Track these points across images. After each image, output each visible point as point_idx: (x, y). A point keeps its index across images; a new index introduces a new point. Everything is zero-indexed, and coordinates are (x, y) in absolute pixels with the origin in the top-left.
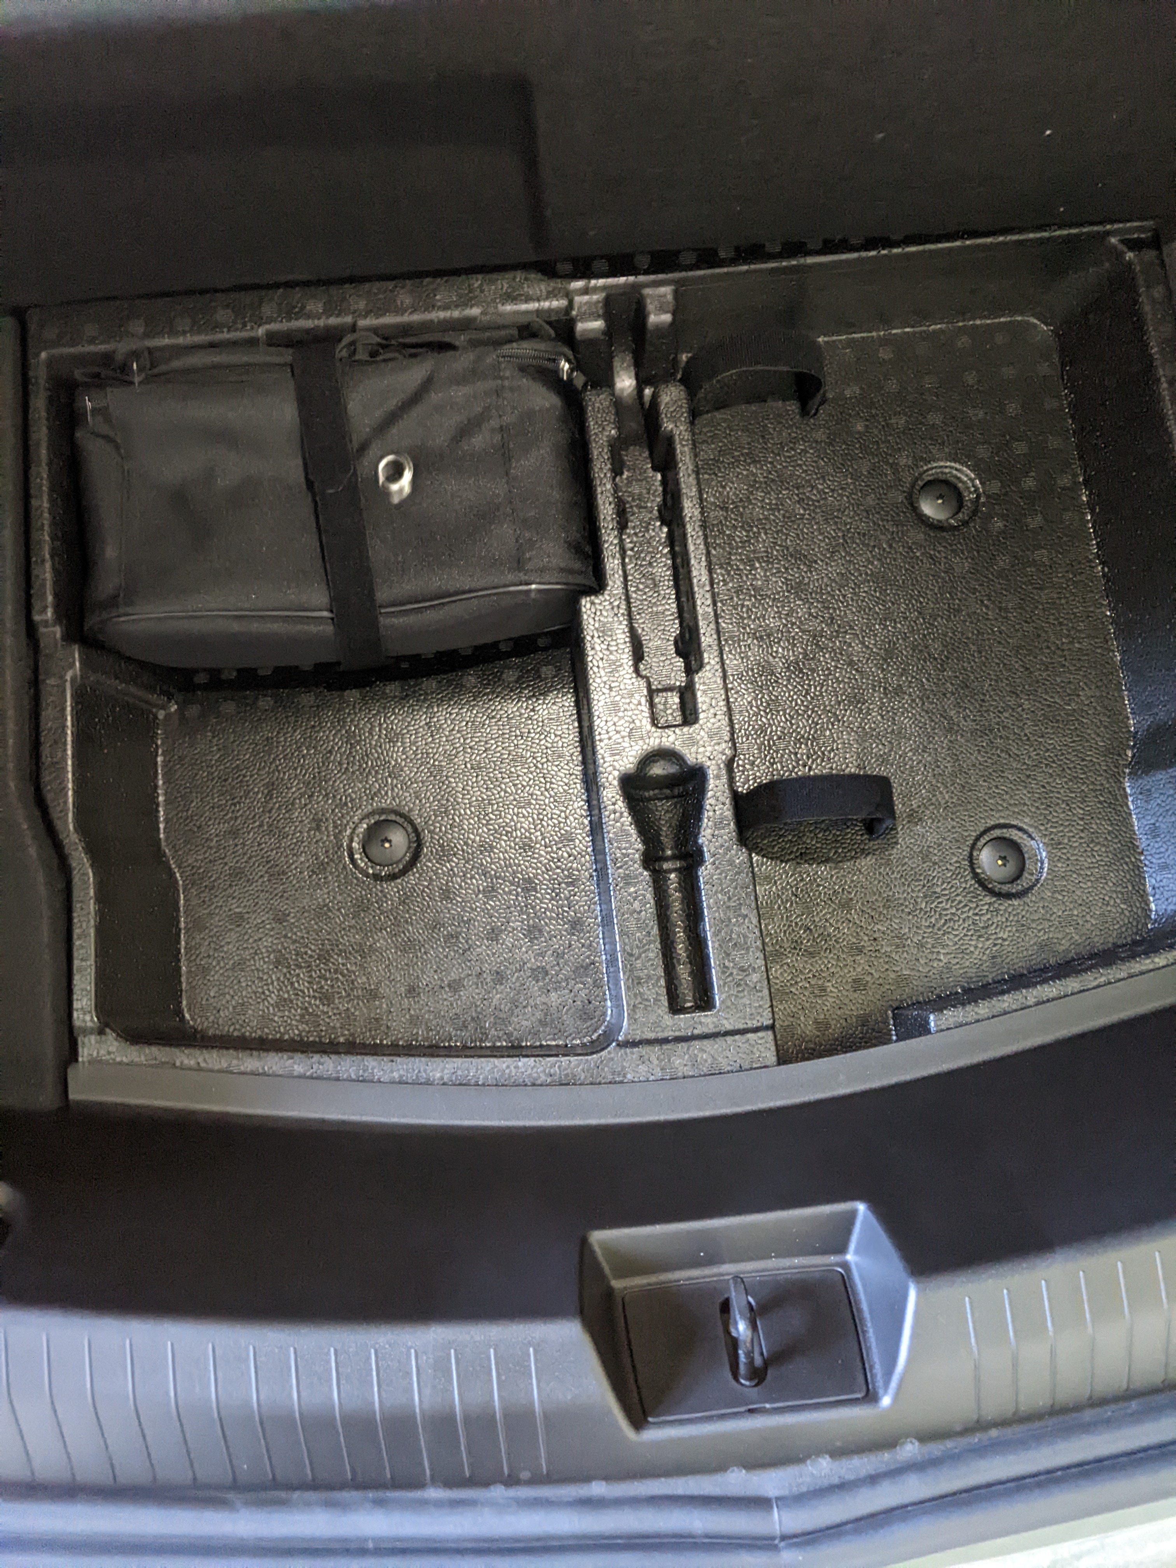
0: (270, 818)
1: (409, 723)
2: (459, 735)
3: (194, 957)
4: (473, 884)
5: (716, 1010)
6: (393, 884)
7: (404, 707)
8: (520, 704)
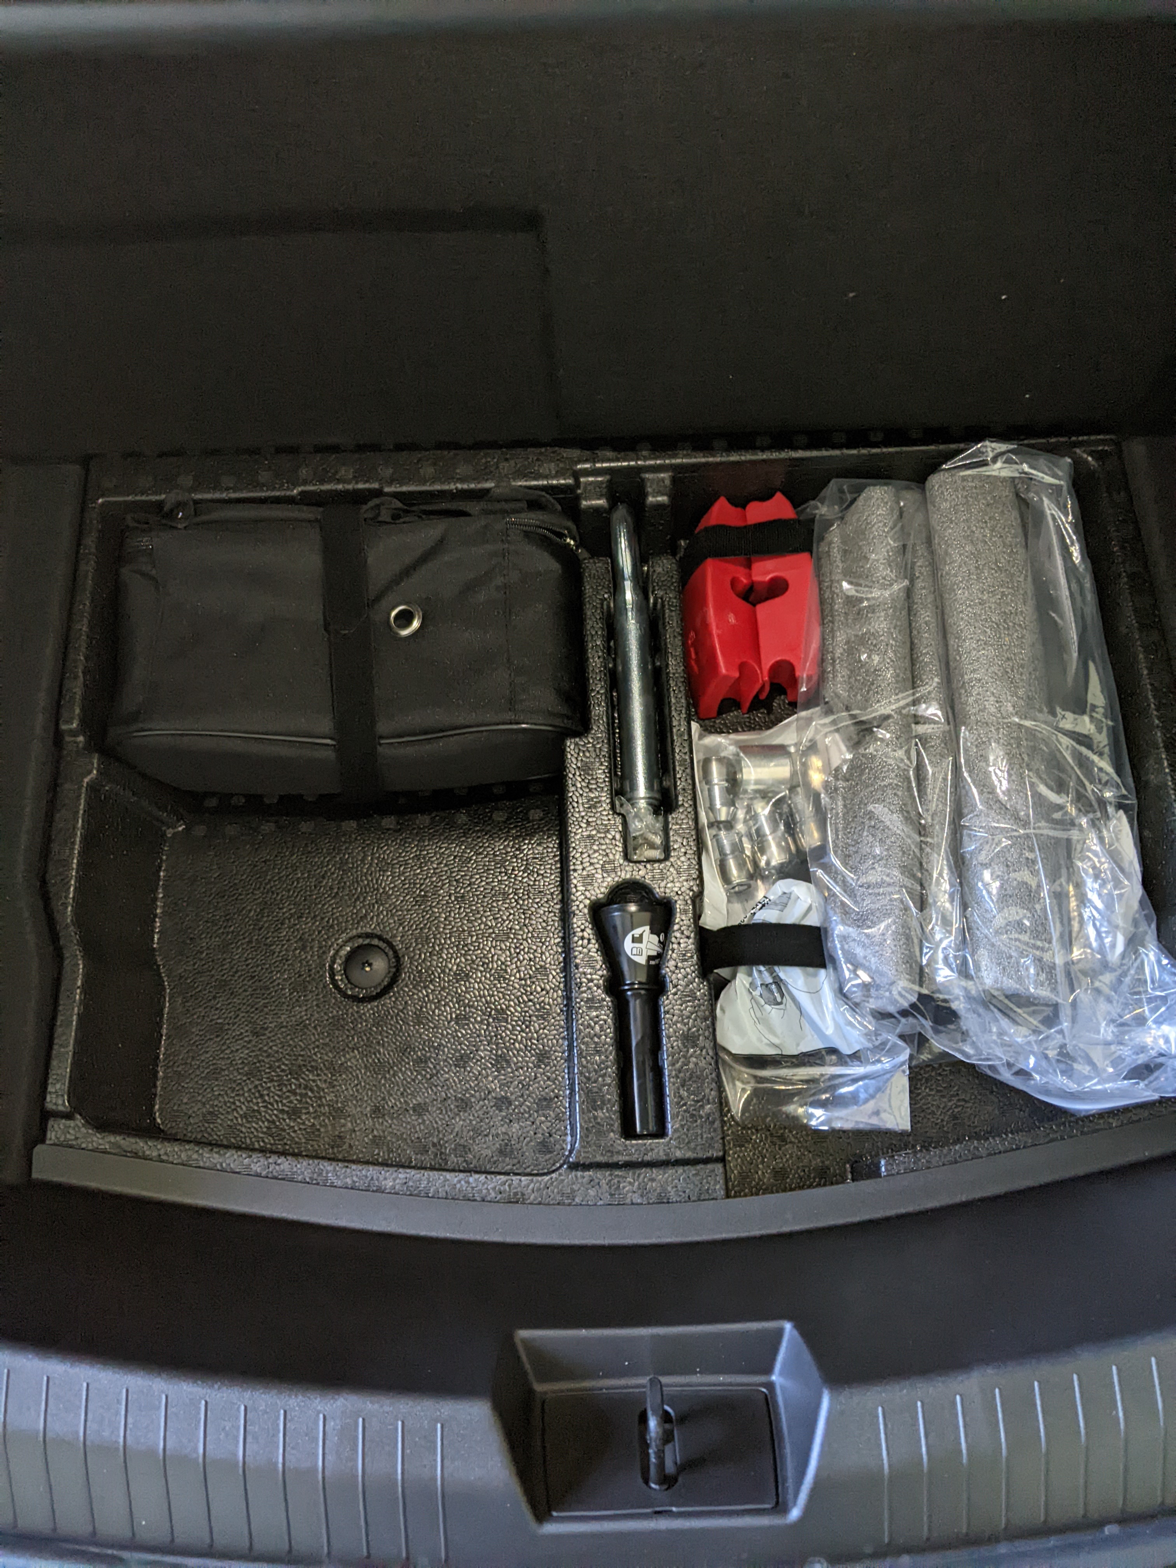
0: (259, 935)
1: (400, 854)
2: (446, 869)
3: (171, 1063)
4: (446, 1011)
5: (667, 1139)
6: (369, 1006)
7: (396, 839)
8: (506, 843)
